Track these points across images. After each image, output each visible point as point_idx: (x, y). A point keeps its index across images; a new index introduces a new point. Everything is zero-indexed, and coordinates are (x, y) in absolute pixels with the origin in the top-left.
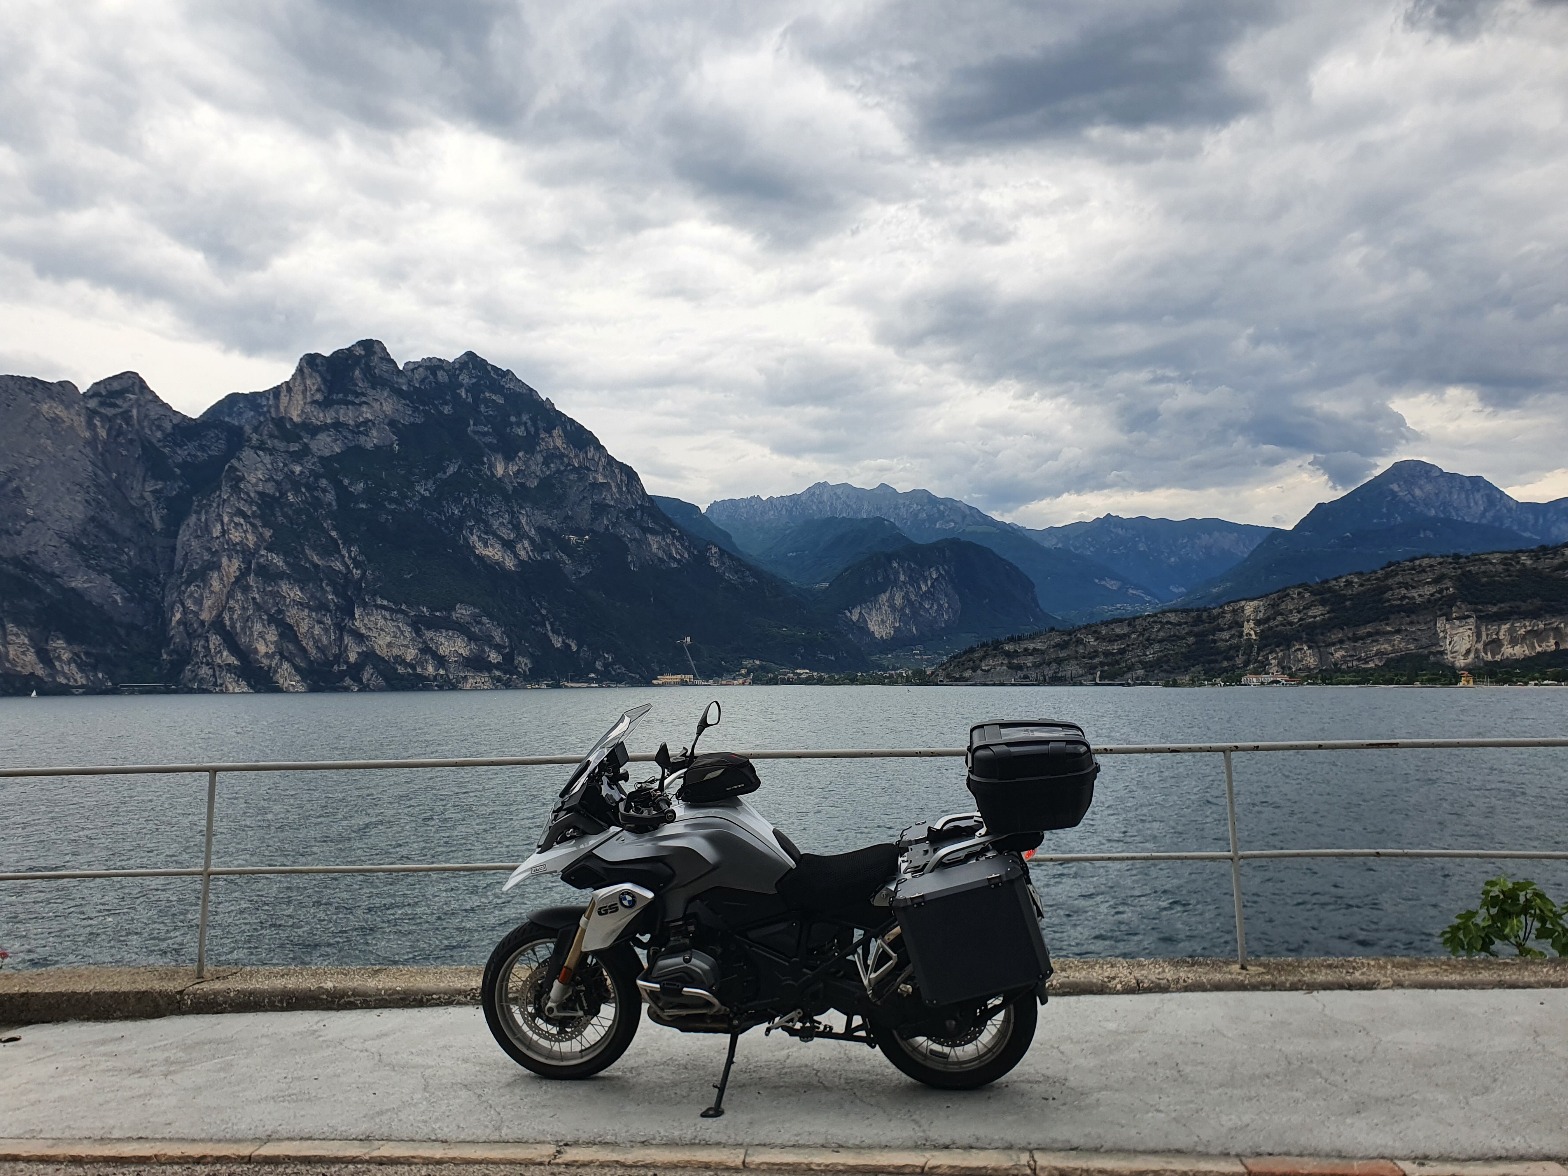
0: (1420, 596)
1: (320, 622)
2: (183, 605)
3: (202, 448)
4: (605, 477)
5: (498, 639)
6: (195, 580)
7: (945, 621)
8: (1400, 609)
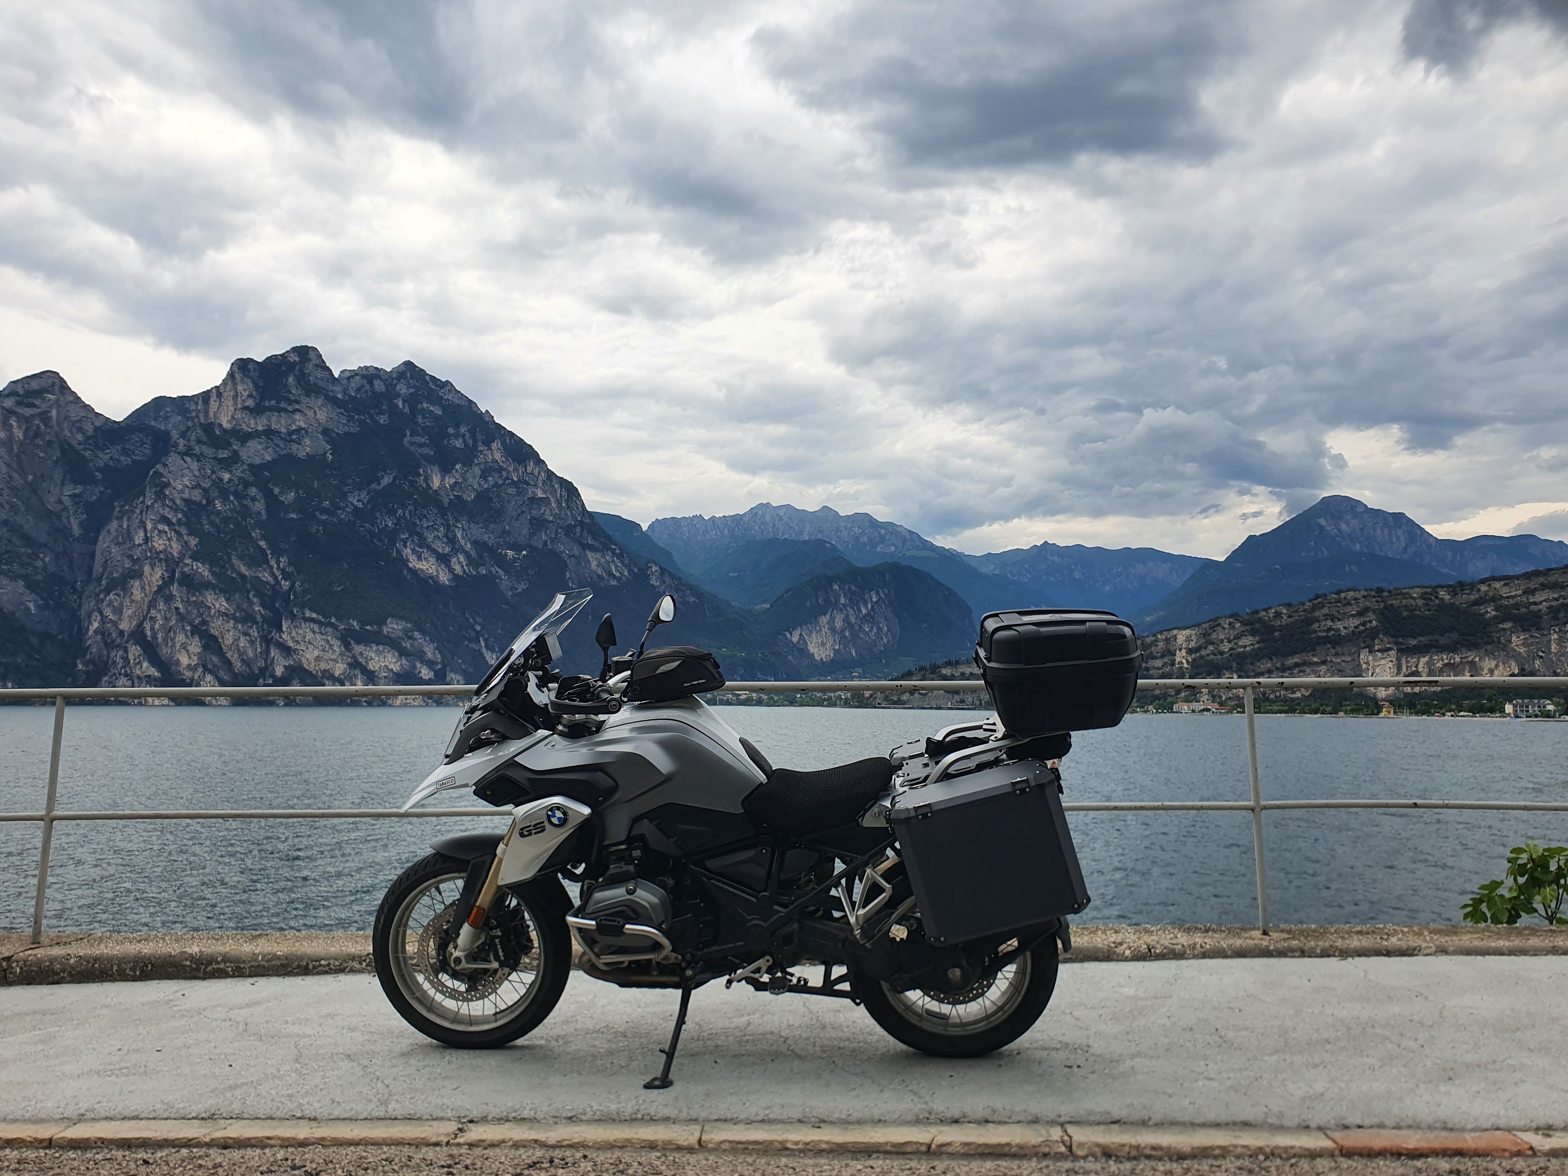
0: (1345, 628)
1: (246, 634)
2: (101, 613)
3: (125, 452)
4: (545, 492)
5: (430, 655)
6: (115, 588)
7: (884, 645)
8: (1326, 641)
